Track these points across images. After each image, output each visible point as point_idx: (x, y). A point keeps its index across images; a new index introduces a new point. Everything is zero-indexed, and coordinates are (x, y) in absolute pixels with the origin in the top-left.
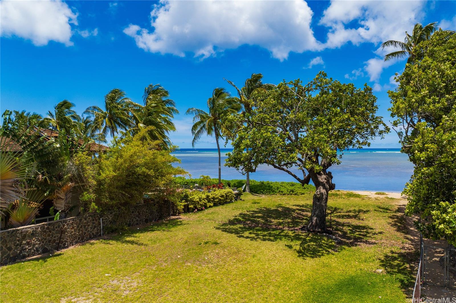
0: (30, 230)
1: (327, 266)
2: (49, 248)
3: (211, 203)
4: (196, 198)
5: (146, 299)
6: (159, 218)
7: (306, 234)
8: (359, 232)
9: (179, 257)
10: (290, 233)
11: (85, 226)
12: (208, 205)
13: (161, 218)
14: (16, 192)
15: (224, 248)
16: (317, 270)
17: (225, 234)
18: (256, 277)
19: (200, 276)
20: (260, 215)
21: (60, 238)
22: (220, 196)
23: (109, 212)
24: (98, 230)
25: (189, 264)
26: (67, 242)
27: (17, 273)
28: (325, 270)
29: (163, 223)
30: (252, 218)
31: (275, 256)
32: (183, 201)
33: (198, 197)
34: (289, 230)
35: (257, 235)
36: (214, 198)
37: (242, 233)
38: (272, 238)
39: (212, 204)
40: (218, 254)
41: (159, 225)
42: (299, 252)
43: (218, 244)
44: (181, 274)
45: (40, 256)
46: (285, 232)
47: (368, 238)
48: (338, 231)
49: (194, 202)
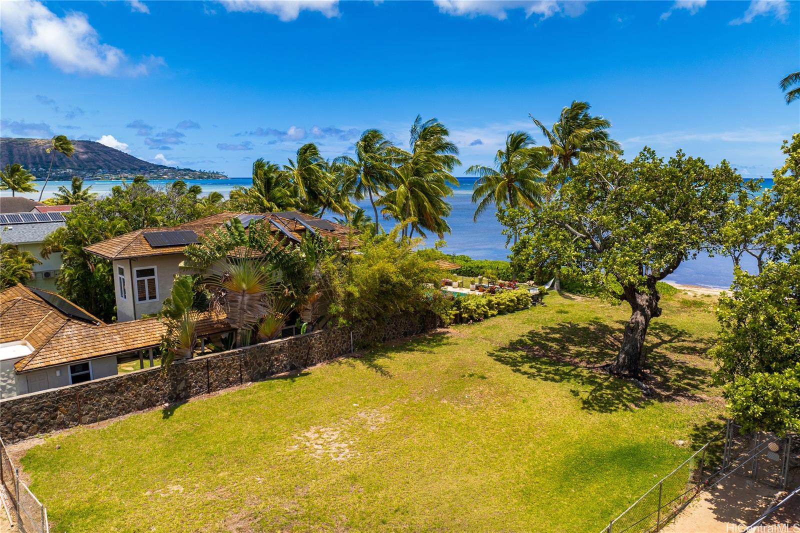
0: (278, 346)
1: (614, 426)
2: (296, 365)
3: (494, 310)
4: (472, 304)
5: (391, 438)
6: (422, 330)
7: (605, 377)
8: (690, 379)
9: (436, 390)
10: (585, 373)
11: (333, 341)
12: (490, 313)
13: (424, 330)
14: (265, 306)
15: (491, 384)
16: (598, 430)
17: (499, 365)
18: (518, 429)
19: (453, 419)
20: (557, 336)
21: (308, 354)
22: (508, 301)
23: (360, 324)
24: (347, 345)
25: (445, 402)
26: (315, 358)
27: (268, 392)
28: (607, 431)
29: (425, 339)
30: (544, 340)
31: (550, 405)
32: (455, 308)
33: (474, 304)
34: (586, 367)
35: (539, 370)
36: (498, 304)
37: (520, 366)
38: (557, 377)
39: (495, 312)
40: (481, 392)
41: (419, 342)
42: (584, 402)
43: (485, 378)
44: (433, 414)
45: (288, 373)
46: (579, 370)
47: (697, 391)
48: (658, 375)
49: (469, 309)
